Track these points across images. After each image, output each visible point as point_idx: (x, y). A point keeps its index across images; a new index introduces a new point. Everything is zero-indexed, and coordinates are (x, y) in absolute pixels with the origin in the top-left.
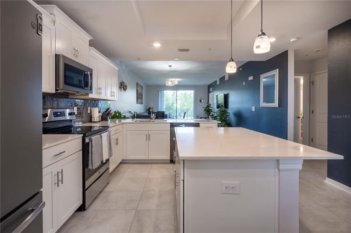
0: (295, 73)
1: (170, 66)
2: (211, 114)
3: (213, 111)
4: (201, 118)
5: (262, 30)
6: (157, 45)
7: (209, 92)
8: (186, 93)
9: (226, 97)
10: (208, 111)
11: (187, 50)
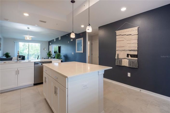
0: (88, 40)
1: (28, 28)
2: (51, 56)
3: (52, 54)
4: (45, 59)
5: (89, 24)
6: (26, 15)
7: (49, 45)
8: (32, 45)
9: (59, 48)
10: (49, 54)
11: (45, 22)
